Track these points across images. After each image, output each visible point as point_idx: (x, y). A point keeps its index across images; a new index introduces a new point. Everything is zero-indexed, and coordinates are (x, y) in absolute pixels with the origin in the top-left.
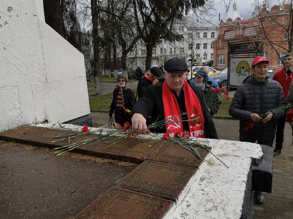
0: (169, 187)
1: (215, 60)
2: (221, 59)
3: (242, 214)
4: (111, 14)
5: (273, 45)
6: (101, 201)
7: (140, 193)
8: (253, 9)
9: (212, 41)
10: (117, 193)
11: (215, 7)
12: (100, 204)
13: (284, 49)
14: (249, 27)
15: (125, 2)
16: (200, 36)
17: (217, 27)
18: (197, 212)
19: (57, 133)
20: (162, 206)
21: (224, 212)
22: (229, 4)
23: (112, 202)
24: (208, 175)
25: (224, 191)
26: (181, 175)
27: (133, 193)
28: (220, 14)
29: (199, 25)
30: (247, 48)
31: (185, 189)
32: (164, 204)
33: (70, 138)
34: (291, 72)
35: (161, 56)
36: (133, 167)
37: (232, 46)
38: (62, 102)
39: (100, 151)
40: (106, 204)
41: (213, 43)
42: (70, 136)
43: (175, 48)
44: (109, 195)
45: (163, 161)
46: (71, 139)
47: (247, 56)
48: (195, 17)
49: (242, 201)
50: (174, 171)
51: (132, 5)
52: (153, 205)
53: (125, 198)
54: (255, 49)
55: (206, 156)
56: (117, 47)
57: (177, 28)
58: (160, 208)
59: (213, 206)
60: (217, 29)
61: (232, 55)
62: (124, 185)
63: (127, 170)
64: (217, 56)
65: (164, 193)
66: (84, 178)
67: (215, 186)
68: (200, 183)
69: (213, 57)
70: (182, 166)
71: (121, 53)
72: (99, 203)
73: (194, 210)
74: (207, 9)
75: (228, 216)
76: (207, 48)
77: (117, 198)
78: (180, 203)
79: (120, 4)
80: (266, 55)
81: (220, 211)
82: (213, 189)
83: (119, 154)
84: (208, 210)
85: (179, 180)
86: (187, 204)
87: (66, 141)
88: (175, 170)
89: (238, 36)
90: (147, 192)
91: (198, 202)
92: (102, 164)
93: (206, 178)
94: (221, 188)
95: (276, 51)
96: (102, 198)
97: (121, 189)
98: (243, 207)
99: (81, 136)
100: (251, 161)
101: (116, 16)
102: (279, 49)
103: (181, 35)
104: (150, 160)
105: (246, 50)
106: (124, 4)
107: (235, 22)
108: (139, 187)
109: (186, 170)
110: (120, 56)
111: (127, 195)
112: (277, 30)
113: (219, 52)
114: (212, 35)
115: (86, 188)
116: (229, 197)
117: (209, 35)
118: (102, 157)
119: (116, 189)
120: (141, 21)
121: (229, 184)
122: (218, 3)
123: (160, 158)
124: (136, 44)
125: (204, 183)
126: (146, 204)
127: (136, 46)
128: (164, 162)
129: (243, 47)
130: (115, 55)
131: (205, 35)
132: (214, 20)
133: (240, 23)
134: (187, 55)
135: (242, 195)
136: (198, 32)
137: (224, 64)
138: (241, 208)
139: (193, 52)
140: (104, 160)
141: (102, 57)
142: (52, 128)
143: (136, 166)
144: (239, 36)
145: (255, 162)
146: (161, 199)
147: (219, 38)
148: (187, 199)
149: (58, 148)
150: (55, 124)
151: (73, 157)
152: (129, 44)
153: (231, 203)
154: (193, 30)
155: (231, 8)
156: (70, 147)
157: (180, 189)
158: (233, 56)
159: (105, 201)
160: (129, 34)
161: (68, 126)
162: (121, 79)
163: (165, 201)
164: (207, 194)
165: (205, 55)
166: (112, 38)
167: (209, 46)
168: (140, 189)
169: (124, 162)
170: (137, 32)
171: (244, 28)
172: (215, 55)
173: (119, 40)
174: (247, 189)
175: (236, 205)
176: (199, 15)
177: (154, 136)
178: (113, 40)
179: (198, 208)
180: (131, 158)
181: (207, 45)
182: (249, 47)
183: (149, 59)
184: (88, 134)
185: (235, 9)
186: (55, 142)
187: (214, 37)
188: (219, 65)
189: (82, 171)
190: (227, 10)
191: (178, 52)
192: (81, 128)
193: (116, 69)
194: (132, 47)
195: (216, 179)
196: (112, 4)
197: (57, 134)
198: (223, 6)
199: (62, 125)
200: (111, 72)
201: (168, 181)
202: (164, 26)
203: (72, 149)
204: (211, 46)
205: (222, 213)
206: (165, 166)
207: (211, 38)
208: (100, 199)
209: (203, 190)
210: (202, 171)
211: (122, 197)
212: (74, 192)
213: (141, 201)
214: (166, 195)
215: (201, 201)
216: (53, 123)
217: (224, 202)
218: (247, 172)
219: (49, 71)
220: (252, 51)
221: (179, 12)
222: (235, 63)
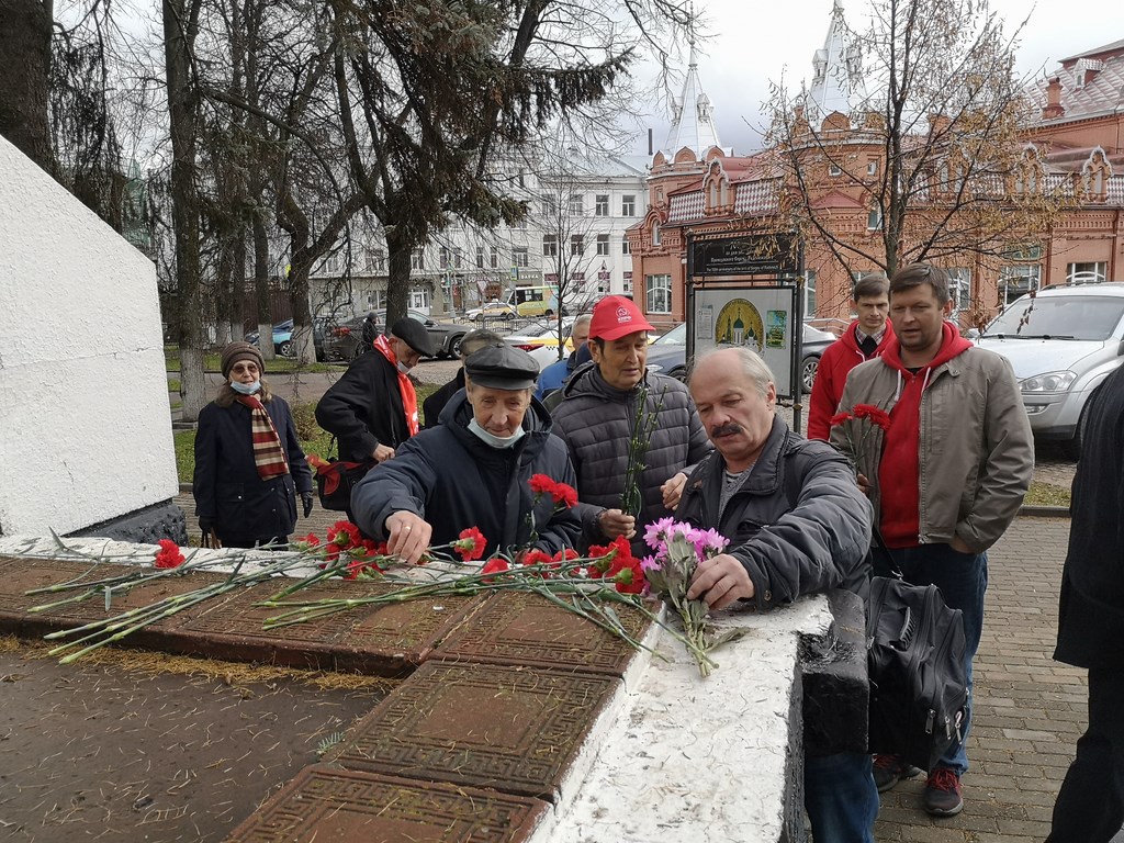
0: (526, 752)
1: (640, 295)
2: (659, 291)
3: (784, 825)
4: (244, 108)
5: (836, 246)
6: (268, 823)
7: (417, 782)
8: (766, 121)
9: (627, 226)
10: (329, 787)
11: (635, 105)
12: (267, 835)
13: (872, 260)
14: (751, 182)
15: (304, 67)
16: (585, 207)
17: (641, 179)
18: (629, 832)
19: (48, 572)
20: (508, 822)
21: (724, 823)
22: (683, 98)
23: (312, 825)
24: (657, 699)
25: (716, 753)
26: (563, 707)
27: (392, 783)
28: (650, 131)
29: (581, 168)
30: (751, 255)
31: (584, 755)
32: (512, 812)
33: (112, 593)
34: (876, 346)
35: (441, 276)
36: (376, 690)
37: (698, 245)
38: (64, 451)
39: (239, 637)
40: (291, 831)
41: (630, 233)
42: (111, 584)
43: (494, 249)
44: (300, 797)
45: (492, 659)
46: (115, 597)
47: (749, 284)
48: (567, 138)
49: (782, 783)
50: (537, 693)
51: (331, 81)
52: (473, 822)
53: (362, 804)
54: (778, 258)
55: (644, 635)
56: (270, 238)
57: (503, 173)
58: (501, 830)
59: (686, 807)
60: (642, 185)
61: (699, 279)
62: (354, 756)
63: (354, 704)
64: (647, 280)
65: (508, 775)
66: (184, 744)
67: (683, 738)
68: (634, 731)
69: (630, 285)
70: (565, 673)
71: (286, 260)
72: (262, 832)
73: (619, 827)
74: (609, 111)
75: (737, 836)
76: (611, 252)
77: (330, 808)
78: (567, 805)
79: (280, 73)
80: (812, 281)
81: (711, 823)
82: (680, 749)
83: (319, 645)
84: (670, 822)
85: (557, 723)
86: (595, 806)
87: (94, 605)
88: (540, 691)
89: (715, 212)
90: (443, 776)
91: (632, 798)
92: (250, 686)
93: (649, 712)
94: (704, 742)
95: (845, 266)
96: (272, 812)
97: (341, 773)
98: (784, 803)
99: (155, 582)
100: (795, 644)
101: (267, 117)
102: (855, 261)
103: (522, 202)
104: (441, 660)
105: (745, 261)
106: (297, 76)
107: (703, 162)
108: (414, 760)
109: (580, 687)
110: (284, 269)
111: (371, 794)
112: (845, 196)
113: (653, 267)
114: (625, 207)
115: (195, 780)
116: (737, 770)
117: (616, 206)
118: (250, 662)
119: (322, 774)
120: (365, 140)
121: (731, 728)
122: (646, 91)
123: (480, 650)
124: (348, 229)
125: (644, 730)
126: (446, 817)
127: (347, 234)
128: (496, 664)
129: (737, 250)
130: (261, 268)
131: (602, 206)
132: (635, 153)
133: (720, 165)
134: (540, 273)
135: (779, 761)
136: (579, 192)
137: (669, 310)
138: (779, 806)
139: (563, 264)
140: (258, 669)
141: (210, 273)
142: (22, 557)
143: (388, 688)
144: (720, 213)
145: (810, 648)
146: (499, 795)
147: (650, 216)
148: (592, 789)
149: (62, 633)
150: (35, 540)
151: (127, 665)
152: (318, 227)
153: (746, 793)
154: (560, 186)
155: (690, 112)
156: (114, 627)
157: (565, 757)
158: (704, 282)
159: (283, 823)
160: (318, 189)
161: (94, 547)
162: (243, 362)
163: (517, 803)
164: (659, 765)
165: (605, 275)
166: (255, 202)
167: (616, 246)
168: (417, 769)
169: (341, 673)
170: (350, 181)
171: (736, 185)
172: (637, 277)
173: (278, 210)
174: (793, 739)
175: (761, 796)
176: (580, 133)
177: (446, 572)
178: (257, 209)
179: (633, 819)
180: (369, 655)
181: (610, 241)
182: (758, 251)
183: (398, 286)
184: (183, 575)
185: (703, 116)
186: (46, 610)
187: (632, 214)
188: (654, 312)
189: (173, 716)
190: (677, 120)
191: (505, 263)
192: (151, 552)
193: (264, 321)
194: (328, 238)
195: (686, 714)
196: (250, 72)
197: (49, 579)
198: (662, 104)
199: (68, 542)
200: (246, 332)
201: (520, 730)
202: (456, 164)
203: (125, 633)
204: (625, 245)
205: (716, 830)
206: (500, 676)
207: (621, 216)
208: (263, 815)
209: (644, 754)
210: (636, 688)
211: (351, 802)
212: (149, 801)
213: (426, 811)
214: (515, 781)
215: (642, 792)
216: (24, 537)
217: (720, 790)
218: (789, 683)
219: (10, 325)
220: (767, 265)
221: (514, 118)
222: (710, 307)
